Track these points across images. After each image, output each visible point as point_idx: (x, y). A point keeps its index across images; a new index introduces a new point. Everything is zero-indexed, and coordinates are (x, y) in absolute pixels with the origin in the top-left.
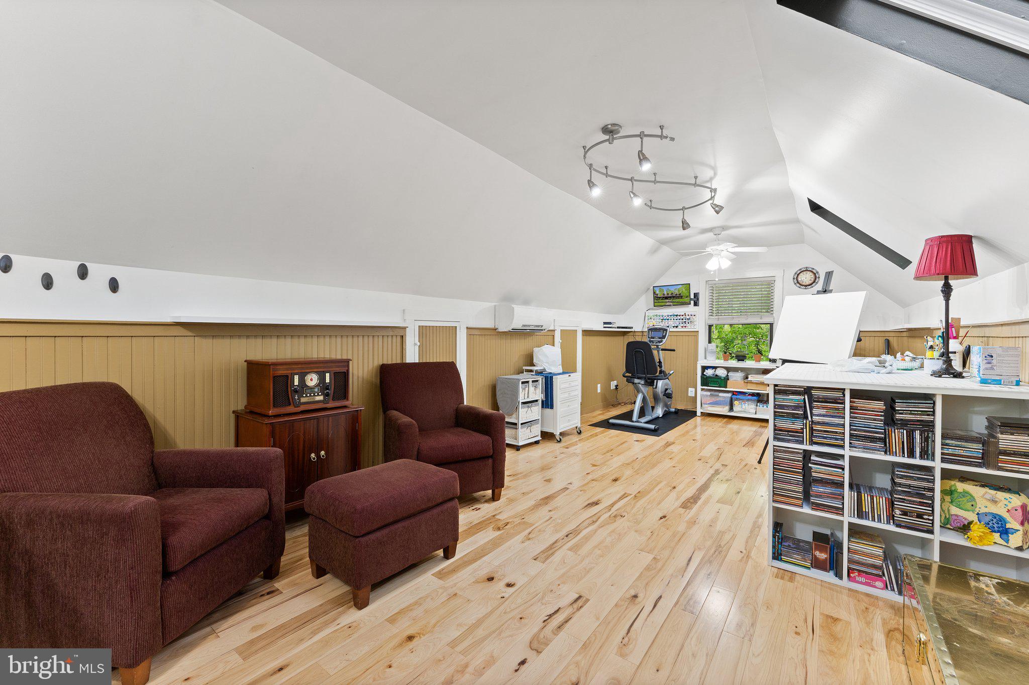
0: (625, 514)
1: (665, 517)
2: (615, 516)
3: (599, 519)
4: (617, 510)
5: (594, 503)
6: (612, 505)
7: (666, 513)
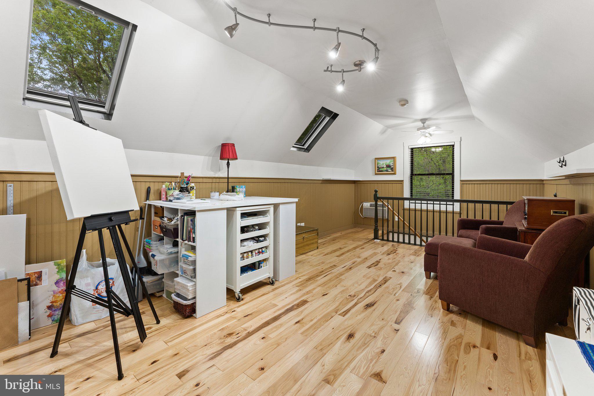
0: (348, 297)
1: (324, 295)
2: (354, 296)
3: (364, 294)
4: (353, 300)
5: (370, 306)
6: (356, 304)
7: (321, 298)
